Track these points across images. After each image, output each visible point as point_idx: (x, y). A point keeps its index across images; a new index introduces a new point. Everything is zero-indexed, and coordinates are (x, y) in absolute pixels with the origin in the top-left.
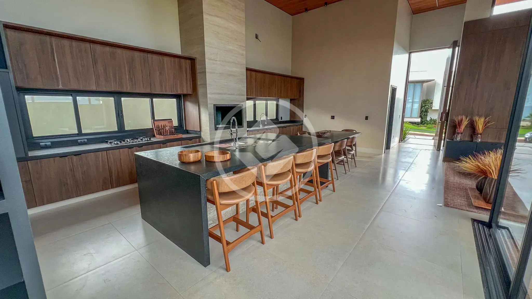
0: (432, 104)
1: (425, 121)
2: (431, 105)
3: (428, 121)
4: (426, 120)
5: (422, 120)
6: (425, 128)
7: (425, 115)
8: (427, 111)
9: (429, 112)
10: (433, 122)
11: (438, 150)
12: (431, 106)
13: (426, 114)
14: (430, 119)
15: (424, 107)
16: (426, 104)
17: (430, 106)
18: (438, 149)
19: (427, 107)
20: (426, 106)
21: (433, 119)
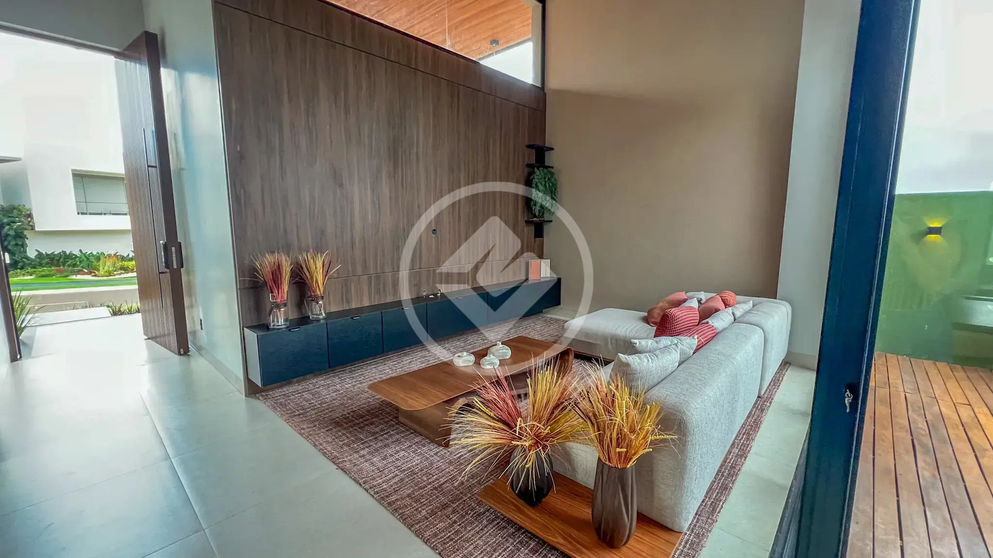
0: (32, 218)
1: (24, 260)
2: (30, 222)
3: (32, 260)
4: (27, 258)
5: (12, 258)
6: (30, 277)
7: (17, 245)
8: (23, 236)
9: (27, 236)
10: (47, 260)
11: (182, 353)
12: (31, 224)
13: (20, 243)
14: (37, 253)
15: (9, 224)
16: (12, 219)
17: (26, 222)
18: (182, 350)
19: (20, 226)
20: (14, 222)
21: (44, 253)
